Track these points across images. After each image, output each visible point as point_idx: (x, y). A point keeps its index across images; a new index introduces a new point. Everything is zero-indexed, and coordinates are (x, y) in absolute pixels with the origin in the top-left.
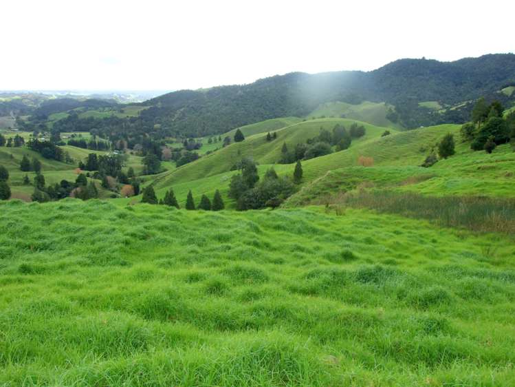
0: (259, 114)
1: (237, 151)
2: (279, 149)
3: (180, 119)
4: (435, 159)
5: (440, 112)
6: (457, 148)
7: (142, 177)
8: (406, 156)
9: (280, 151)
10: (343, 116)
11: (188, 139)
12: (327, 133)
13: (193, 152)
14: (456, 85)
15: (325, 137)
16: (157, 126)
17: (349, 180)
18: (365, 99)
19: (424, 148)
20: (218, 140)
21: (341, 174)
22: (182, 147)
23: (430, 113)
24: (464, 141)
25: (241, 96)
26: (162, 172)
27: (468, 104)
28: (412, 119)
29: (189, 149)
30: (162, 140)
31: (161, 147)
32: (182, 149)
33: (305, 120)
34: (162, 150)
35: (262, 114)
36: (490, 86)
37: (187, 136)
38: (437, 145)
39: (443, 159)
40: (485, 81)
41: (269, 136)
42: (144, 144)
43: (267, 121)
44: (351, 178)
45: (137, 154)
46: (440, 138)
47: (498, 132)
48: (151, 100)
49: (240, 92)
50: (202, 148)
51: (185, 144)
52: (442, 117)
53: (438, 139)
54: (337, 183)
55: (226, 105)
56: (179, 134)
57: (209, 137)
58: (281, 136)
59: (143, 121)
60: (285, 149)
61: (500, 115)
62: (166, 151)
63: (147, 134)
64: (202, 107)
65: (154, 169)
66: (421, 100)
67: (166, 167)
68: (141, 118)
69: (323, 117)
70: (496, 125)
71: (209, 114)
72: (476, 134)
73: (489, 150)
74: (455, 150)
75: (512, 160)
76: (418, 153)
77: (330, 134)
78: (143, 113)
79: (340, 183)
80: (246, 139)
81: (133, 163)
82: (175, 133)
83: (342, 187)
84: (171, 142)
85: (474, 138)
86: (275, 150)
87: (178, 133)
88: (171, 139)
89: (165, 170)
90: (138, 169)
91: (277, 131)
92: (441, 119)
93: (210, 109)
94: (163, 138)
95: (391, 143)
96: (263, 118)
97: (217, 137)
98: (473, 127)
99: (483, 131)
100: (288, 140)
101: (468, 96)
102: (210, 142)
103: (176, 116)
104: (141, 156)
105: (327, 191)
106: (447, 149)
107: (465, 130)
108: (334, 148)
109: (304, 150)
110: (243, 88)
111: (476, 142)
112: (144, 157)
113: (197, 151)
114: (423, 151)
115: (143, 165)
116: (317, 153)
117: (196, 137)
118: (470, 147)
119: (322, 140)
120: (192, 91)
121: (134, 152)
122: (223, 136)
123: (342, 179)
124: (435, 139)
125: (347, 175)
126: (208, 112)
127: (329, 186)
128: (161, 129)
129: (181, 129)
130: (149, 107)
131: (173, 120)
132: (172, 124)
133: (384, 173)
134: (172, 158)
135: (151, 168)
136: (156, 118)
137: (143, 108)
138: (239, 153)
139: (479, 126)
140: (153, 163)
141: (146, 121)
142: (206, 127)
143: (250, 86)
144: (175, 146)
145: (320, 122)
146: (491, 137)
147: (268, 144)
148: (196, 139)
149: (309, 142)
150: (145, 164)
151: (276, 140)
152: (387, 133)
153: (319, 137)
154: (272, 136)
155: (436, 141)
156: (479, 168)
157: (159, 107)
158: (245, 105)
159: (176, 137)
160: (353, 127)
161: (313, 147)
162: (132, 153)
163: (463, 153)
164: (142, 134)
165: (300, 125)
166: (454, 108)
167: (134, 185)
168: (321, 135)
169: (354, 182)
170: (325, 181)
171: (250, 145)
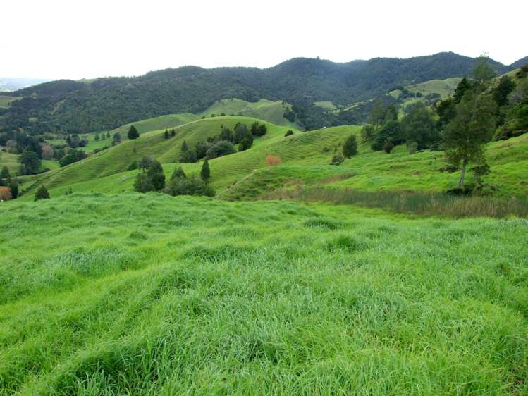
0: (150, 109)
1: (132, 149)
2: (179, 147)
3: (60, 112)
4: (341, 158)
5: (334, 112)
6: (359, 149)
7: (20, 177)
8: (311, 156)
9: (180, 150)
10: (241, 114)
11: (71, 135)
12: (228, 131)
13: (79, 149)
14: (349, 86)
15: (226, 135)
16: (32, 119)
17: (276, 179)
18: (261, 97)
19: (328, 148)
20: (106, 137)
21: (267, 173)
22: (65, 144)
23: (325, 113)
24: (364, 142)
25: (130, 89)
26: (43, 172)
27: (360, 105)
28: (308, 119)
29: (73, 146)
30: (40, 136)
31: (41, 144)
32: (65, 146)
33: (204, 118)
34: (41, 147)
35: (154, 109)
36: (379, 88)
37: (69, 132)
38: (340, 145)
39: (347, 159)
40: (374, 83)
41: (166, 133)
42: (18, 140)
43: (161, 117)
44: (277, 176)
45: (10, 152)
46: (343, 139)
47: (395, 134)
48: (24, 89)
49: (129, 84)
50: (88, 145)
51: (69, 140)
52: (336, 117)
53: (340, 140)
54: (265, 181)
55: (115, 98)
56: (59, 130)
57: (96, 133)
58: (180, 134)
59: (16, 114)
60: (184, 147)
61: (395, 118)
62: (47, 148)
63: (20, 128)
64: (86, 100)
65: (33, 168)
66: (316, 100)
67: (47, 167)
68: (12, 110)
69: (223, 115)
70: (393, 127)
71: (95, 108)
72: (375, 135)
73: (388, 151)
74: (358, 150)
75: (418, 160)
76: (322, 153)
77: (231, 132)
78: (15, 103)
79: (268, 181)
80: (141, 136)
81: (6, 161)
82: (55, 129)
83: (270, 185)
84: (51, 138)
85: (373, 139)
86: (174, 148)
87: (58, 128)
88: (50, 135)
89: (47, 170)
90: (14, 168)
91: (175, 128)
92: (335, 119)
93: (95, 102)
94: (42, 134)
95: (296, 143)
96: (156, 114)
97: (106, 134)
98: (372, 129)
99: (382, 132)
100: (188, 138)
101: (359, 97)
102: (97, 139)
103: (55, 109)
104: (15, 153)
105: (256, 189)
106: (350, 149)
107: (364, 131)
108: (236, 147)
109: (205, 149)
110: (132, 80)
111: (376, 143)
112: (20, 155)
113: (84, 149)
114: (326, 150)
115: (20, 164)
116: (220, 152)
117: (80, 133)
118: (370, 148)
119: (224, 139)
120: (73, 81)
121: (7, 149)
122: (113, 133)
123: (268, 177)
124: (337, 139)
125: (273, 174)
126: (93, 105)
127: (258, 184)
128: (38, 123)
129: (62, 124)
130: (21, 98)
131: (52, 113)
132: (51, 118)
133: (307, 171)
134: (54, 157)
135: (30, 168)
136: (32, 110)
137: (14, 99)
138: (135, 151)
139: (377, 128)
140: (31, 162)
141: (19, 114)
142: (92, 122)
143: (140, 79)
144: (57, 143)
145: (221, 120)
146: (390, 138)
147: (167, 142)
148: (80, 136)
149: (210, 140)
150: (22, 163)
151: (175, 138)
152: (290, 133)
153: (220, 136)
154: (170, 133)
155: (339, 141)
156: (391, 167)
157: (34, 98)
158: (135, 99)
159: (56, 133)
160: (254, 126)
161: (215, 146)
162: (4, 150)
163: (364, 153)
164: (14, 128)
165: (199, 122)
166: (347, 109)
167: (11, 186)
168: (223, 134)
169: (281, 180)
170: (253, 179)
171: (146, 142)
